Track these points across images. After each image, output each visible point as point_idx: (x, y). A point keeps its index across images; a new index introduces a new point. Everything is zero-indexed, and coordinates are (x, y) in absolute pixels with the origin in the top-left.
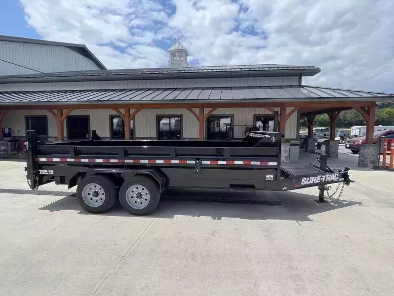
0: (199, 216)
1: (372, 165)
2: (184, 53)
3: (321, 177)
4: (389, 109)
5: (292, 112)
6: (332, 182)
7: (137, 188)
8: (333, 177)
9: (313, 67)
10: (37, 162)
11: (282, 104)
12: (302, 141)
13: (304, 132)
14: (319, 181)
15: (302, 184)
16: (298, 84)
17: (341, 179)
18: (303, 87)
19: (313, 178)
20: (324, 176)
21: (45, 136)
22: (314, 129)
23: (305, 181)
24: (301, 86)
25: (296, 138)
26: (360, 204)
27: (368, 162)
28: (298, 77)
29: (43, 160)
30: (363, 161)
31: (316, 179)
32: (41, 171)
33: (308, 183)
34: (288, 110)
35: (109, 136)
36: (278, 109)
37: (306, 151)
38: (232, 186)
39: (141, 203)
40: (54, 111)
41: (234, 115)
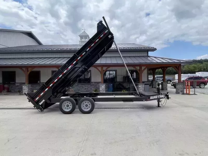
1: (181, 93)
4: (194, 65)
5: (145, 69)
6: (162, 98)
8: (162, 96)
11: (140, 65)
12: (150, 83)
13: (151, 78)
16: (146, 55)
17: (166, 97)
18: (149, 57)
19: (155, 96)
20: (159, 96)
21: (13, 82)
22: (156, 76)
23: (151, 98)
25: (147, 81)
27: (179, 91)
28: (146, 52)
30: (177, 91)
31: (156, 97)
33: (153, 98)
34: (143, 68)
36: (138, 68)
37: (152, 87)
40: (23, 68)
41: (117, 70)
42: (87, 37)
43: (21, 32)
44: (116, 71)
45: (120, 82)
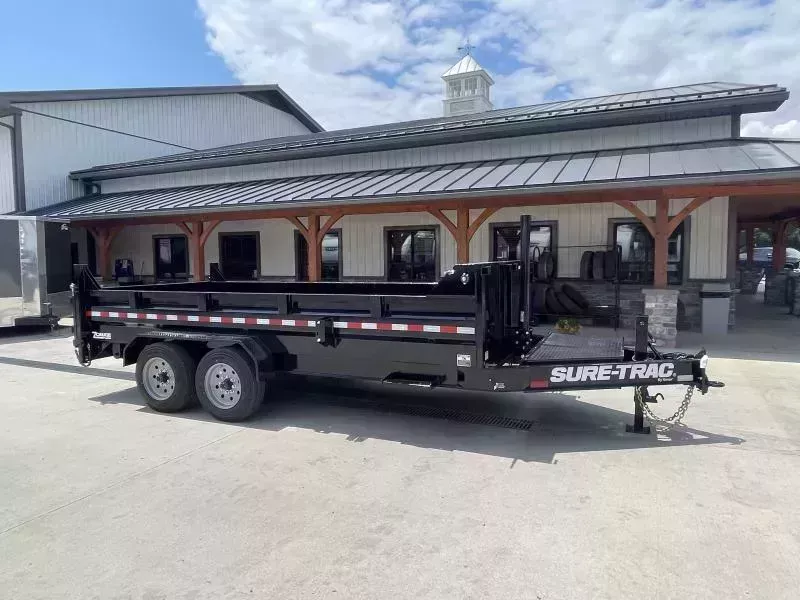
0: (327, 432)
2: (479, 79)
3: (614, 369)
7: (225, 370)
9: (775, 86)
10: (90, 317)
14: (608, 378)
15: (553, 380)
16: (729, 136)
17: (682, 378)
18: (742, 141)
21: (184, 274)
23: (561, 374)
24: (736, 140)
25: (724, 277)
26: (735, 441)
28: (729, 117)
29: (96, 314)
31: (597, 372)
32: (95, 333)
33: (570, 379)
35: (294, 274)
36: (648, 208)
38: (395, 376)
39: (232, 399)
41: (556, 221)
42: (476, 80)
43: (241, 93)
44: (553, 227)
45: (569, 279)
